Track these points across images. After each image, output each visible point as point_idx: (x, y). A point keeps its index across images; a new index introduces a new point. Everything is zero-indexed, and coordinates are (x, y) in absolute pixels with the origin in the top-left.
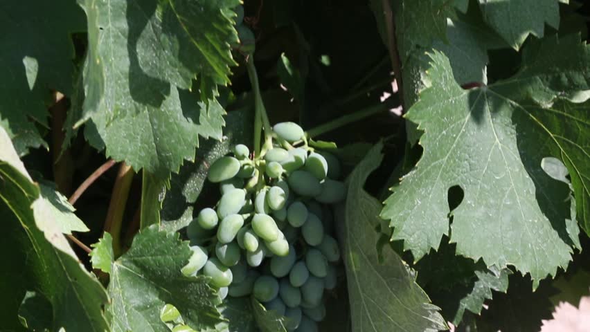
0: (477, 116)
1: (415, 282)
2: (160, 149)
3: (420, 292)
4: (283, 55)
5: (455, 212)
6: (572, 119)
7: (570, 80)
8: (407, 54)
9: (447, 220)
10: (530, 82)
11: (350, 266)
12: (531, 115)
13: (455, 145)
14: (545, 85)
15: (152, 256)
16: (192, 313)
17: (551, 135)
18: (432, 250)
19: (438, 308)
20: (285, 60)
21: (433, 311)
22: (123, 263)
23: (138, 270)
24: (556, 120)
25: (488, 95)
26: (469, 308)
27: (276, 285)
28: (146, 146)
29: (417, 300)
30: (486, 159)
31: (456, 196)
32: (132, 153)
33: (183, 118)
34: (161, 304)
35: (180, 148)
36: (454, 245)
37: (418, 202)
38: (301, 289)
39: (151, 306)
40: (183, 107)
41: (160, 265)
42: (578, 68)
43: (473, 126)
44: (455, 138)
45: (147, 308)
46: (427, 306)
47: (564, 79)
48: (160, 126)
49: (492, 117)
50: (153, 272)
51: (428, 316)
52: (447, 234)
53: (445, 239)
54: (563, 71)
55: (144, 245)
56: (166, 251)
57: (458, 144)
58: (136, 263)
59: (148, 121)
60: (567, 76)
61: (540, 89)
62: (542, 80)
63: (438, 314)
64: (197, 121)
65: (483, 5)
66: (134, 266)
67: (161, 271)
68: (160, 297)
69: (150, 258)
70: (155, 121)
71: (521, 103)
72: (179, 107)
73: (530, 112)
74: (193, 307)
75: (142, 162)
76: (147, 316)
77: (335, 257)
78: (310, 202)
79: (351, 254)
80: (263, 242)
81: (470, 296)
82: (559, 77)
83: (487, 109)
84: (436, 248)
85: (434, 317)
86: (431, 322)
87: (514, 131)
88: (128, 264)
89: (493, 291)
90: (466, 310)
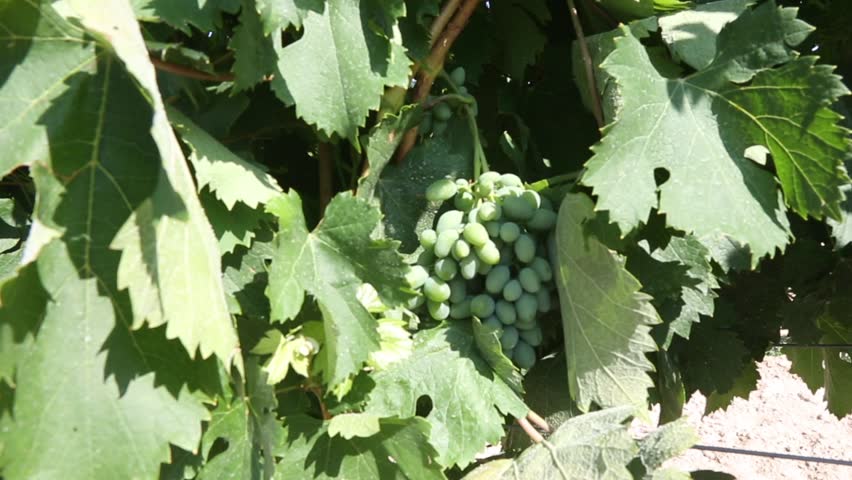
0: (677, 103)
1: (624, 269)
2: (349, 107)
3: (629, 280)
4: (505, 132)
5: (663, 187)
6: (776, 90)
7: (769, 54)
8: (606, 81)
9: (655, 196)
10: (726, 67)
11: (561, 281)
12: (731, 102)
13: (657, 126)
14: (742, 66)
15: (344, 224)
16: (386, 289)
17: (754, 118)
18: (641, 223)
19: (650, 297)
20: (508, 137)
21: (644, 301)
22: (319, 235)
23: (333, 243)
24: (757, 99)
25: (686, 88)
26: (677, 332)
27: (491, 302)
28: (337, 107)
29: (627, 289)
30: (690, 143)
31: (661, 175)
32: (324, 116)
33: (372, 74)
34: (357, 282)
35: (366, 100)
36: (664, 216)
37: (622, 174)
38: (513, 303)
39: (348, 283)
40: (371, 63)
41: (352, 234)
42: (775, 39)
43: (673, 112)
44: (657, 119)
45: (343, 285)
46: (637, 296)
47: (762, 54)
48: (349, 84)
49: (692, 108)
50: (346, 243)
51: (638, 309)
52: (656, 207)
53: (654, 211)
54: (759, 46)
55: (337, 214)
56: (356, 217)
57: (660, 126)
58: (330, 234)
59: (339, 82)
60: (765, 50)
61: (738, 71)
62: (739, 62)
63: (649, 305)
64: (384, 74)
65: (671, 44)
66: (329, 239)
67: (353, 241)
68: (356, 274)
69: (342, 227)
70: (346, 81)
71: (719, 91)
72: (368, 64)
73: (730, 99)
74: (387, 283)
75: (333, 124)
76: (343, 294)
77: (547, 277)
78: (523, 223)
79: (561, 269)
80: (474, 249)
81: (678, 319)
82: (757, 53)
83: (687, 100)
84: (645, 221)
85: (645, 309)
86: (642, 316)
87: (715, 122)
88: (323, 237)
89: (700, 315)
90: (675, 334)
